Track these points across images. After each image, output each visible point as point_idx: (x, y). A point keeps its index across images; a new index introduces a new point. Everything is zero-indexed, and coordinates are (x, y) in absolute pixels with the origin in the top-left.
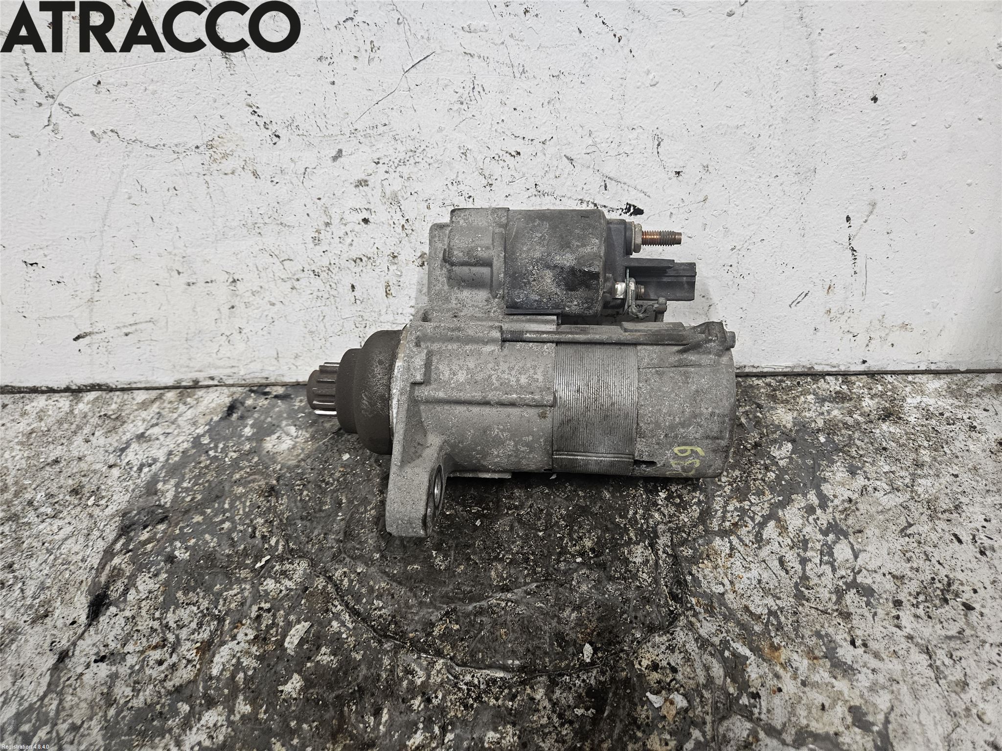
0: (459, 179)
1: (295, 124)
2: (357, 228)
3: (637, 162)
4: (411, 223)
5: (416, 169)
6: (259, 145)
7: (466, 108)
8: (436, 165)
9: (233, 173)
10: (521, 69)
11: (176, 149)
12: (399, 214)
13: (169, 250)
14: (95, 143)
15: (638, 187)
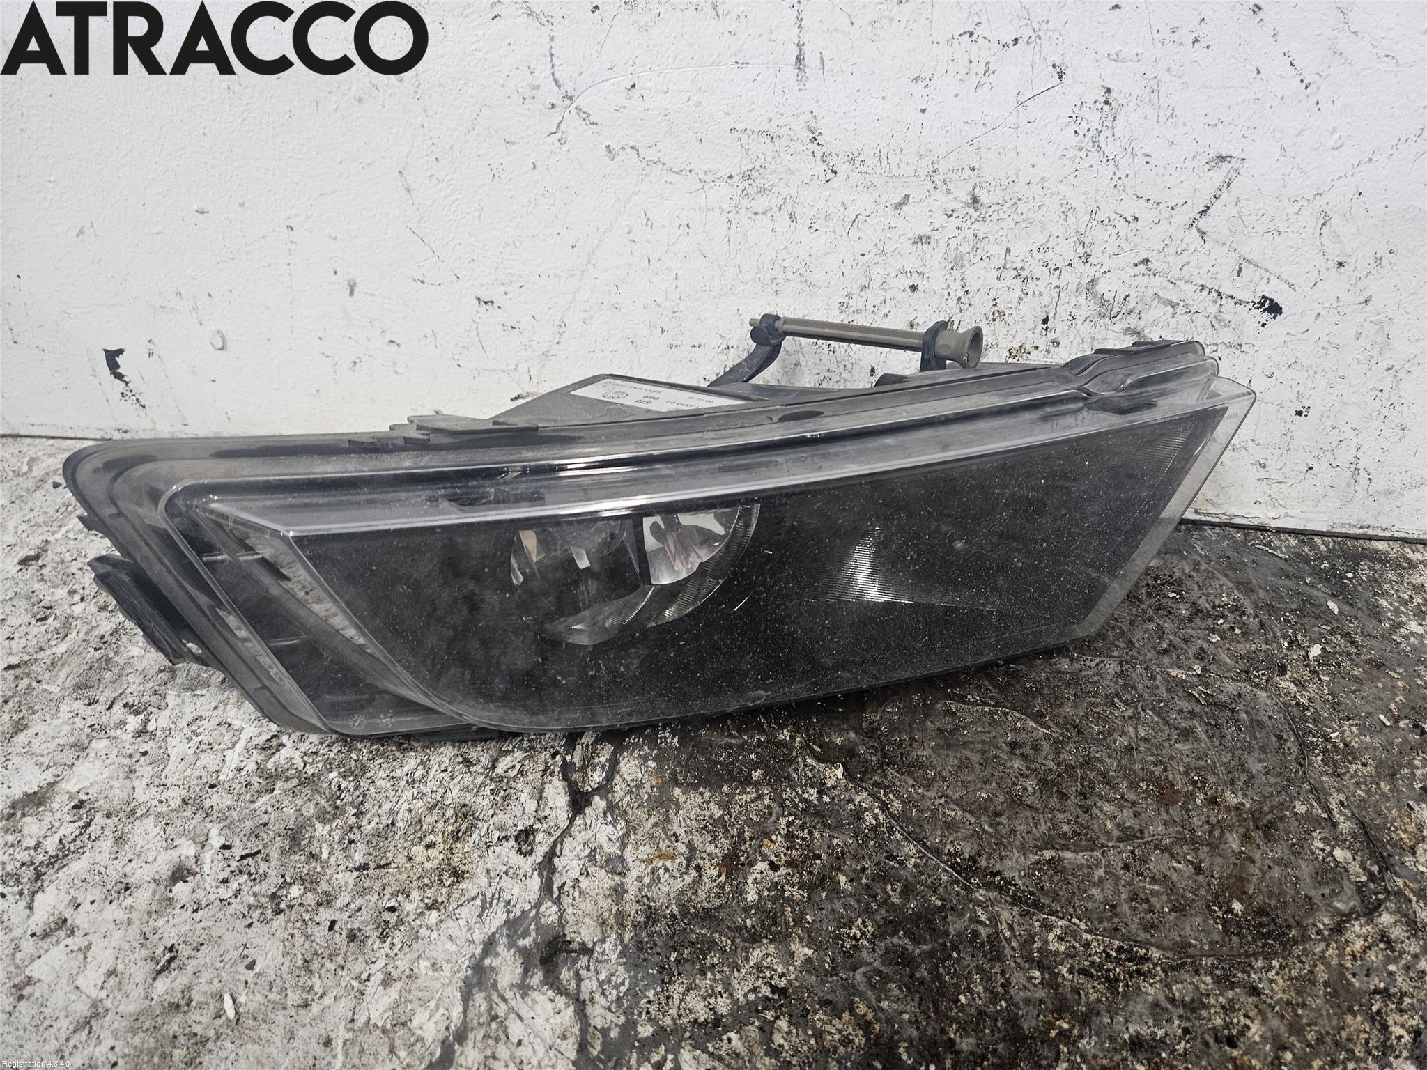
0: (1050, 245)
1: (860, 159)
2: (900, 296)
3: (1290, 244)
4: (970, 295)
5: (997, 227)
6: (807, 181)
7: (1084, 156)
8: (1024, 225)
9: (765, 213)
10: (1170, 112)
11: (704, 177)
12: (959, 283)
13: (659, 301)
14: (607, 159)
15: (1283, 276)
